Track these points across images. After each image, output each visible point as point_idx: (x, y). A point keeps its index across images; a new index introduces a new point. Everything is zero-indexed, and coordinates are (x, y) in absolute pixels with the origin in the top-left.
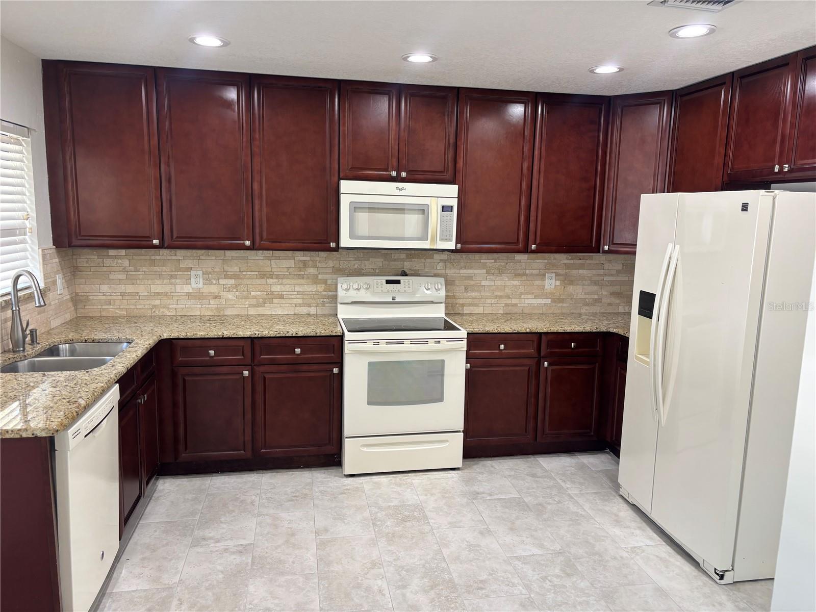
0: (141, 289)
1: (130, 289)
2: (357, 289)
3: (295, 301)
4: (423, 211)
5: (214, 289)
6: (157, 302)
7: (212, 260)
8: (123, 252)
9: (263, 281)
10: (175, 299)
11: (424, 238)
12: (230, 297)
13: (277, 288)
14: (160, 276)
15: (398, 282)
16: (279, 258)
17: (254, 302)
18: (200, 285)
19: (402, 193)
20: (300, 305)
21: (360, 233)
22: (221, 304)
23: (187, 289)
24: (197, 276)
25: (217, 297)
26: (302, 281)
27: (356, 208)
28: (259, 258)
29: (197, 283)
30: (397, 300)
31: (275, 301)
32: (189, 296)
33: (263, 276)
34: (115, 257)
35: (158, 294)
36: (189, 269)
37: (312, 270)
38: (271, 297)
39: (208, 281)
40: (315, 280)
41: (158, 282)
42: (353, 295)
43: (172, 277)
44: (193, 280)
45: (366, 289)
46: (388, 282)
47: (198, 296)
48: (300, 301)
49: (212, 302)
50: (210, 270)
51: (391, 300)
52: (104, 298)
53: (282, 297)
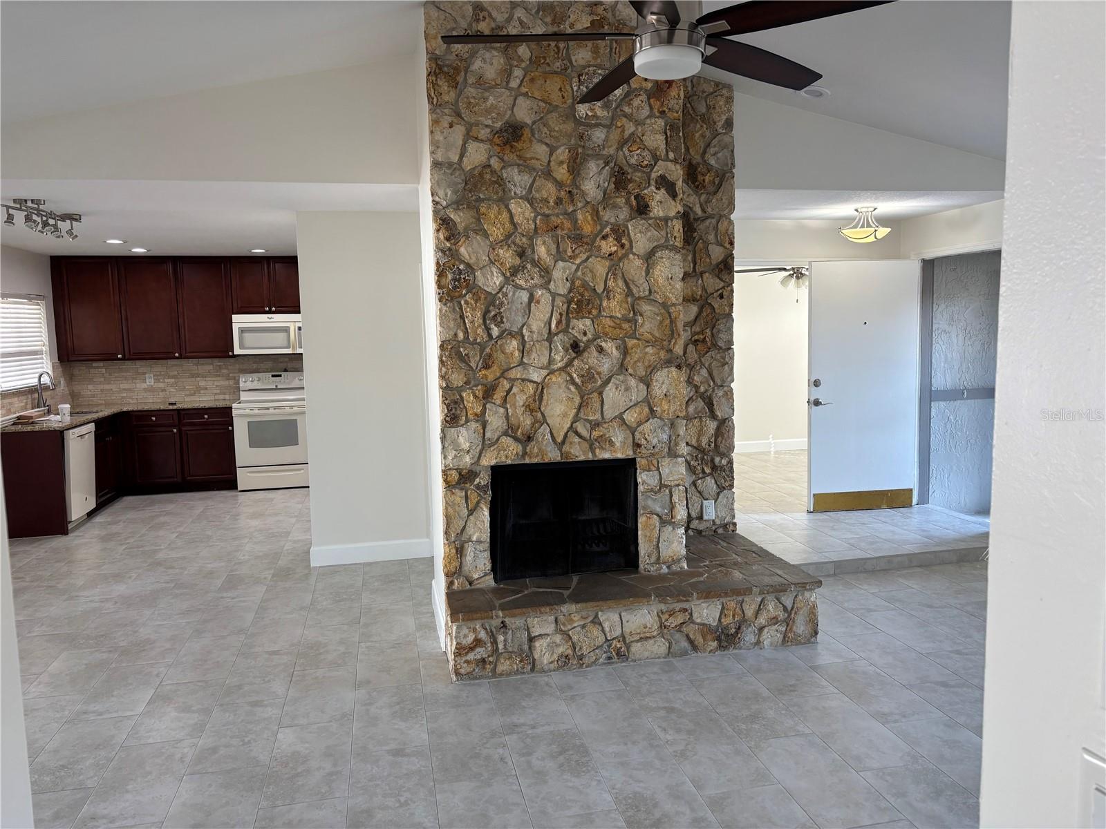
0: (114, 387)
1: (107, 387)
2: (252, 381)
3: (215, 392)
4: (286, 330)
5: (161, 385)
6: (125, 395)
7: (159, 367)
8: (101, 364)
9: (193, 379)
10: (136, 392)
11: (288, 347)
12: (172, 390)
13: (202, 384)
14: (126, 378)
15: (280, 376)
16: (203, 364)
17: (188, 393)
18: (153, 384)
19: (271, 320)
20: (219, 394)
21: (247, 346)
22: (166, 394)
23: (144, 386)
24: (150, 378)
25: (164, 390)
26: (218, 378)
27: (242, 331)
28: (189, 364)
29: (150, 381)
30: (279, 387)
31: (202, 392)
32: (145, 390)
33: (193, 376)
34: (98, 367)
35: (124, 389)
36: (145, 373)
37: (225, 371)
38: (198, 389)
39: (157, 381)
40: (228, 378)
41: (124, 382)
42: (249, 385)
43: (133, 379)
44: (147, 380)
45: (258, 381)
46: (273, 376)
47: (151, 390)
48: (218, 391)
49: (161, 394)
50: (158, 373)
51: (274, 387)
52: (90, 393)
53: (206, 389)
